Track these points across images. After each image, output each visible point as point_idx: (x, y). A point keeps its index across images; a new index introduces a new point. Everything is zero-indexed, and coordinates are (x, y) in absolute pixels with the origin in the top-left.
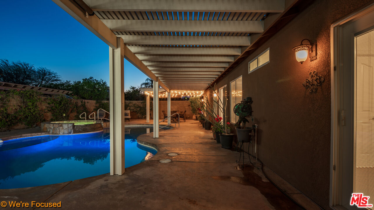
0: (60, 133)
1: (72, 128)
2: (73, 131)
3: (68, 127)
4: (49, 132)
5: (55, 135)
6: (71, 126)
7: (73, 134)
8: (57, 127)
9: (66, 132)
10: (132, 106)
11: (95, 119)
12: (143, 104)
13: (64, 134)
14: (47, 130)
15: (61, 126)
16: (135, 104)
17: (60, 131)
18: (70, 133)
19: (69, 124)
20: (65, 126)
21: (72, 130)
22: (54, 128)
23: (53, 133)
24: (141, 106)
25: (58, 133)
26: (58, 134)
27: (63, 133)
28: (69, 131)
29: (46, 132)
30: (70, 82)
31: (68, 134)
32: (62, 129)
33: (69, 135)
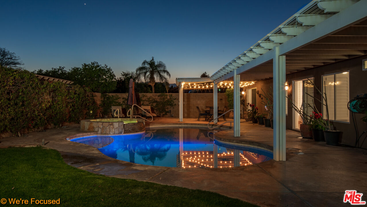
0: (111, 133)
1: (122, 127)
2: (123, 131)
3: (119, 126)
4: (97, 132)
5: (105, 135)
6: (122, 125)
7: (124, 134)
8: (107, 126)
9: (117, 132)
10: (146, 101)
11: (119, 116)
12: (160, 97)
13: (114, 134)
14: (95, 130)
15: (111, 125)
16: (150, 98)
17: (110, 131)
18: (121, 133)
19: (120, 123)
20: (116, 125)
21: (123, 129)
22: (104, 127)
23: (101, 133)
24: (158, 100)
25: (108, 132)
26: (108, 134)
27: (114, 132)
28: (120, 130)
29: (94, 132)
30: (63, 68)
31: (118, 134)
32: (113, 128)
33: (120, 135)
